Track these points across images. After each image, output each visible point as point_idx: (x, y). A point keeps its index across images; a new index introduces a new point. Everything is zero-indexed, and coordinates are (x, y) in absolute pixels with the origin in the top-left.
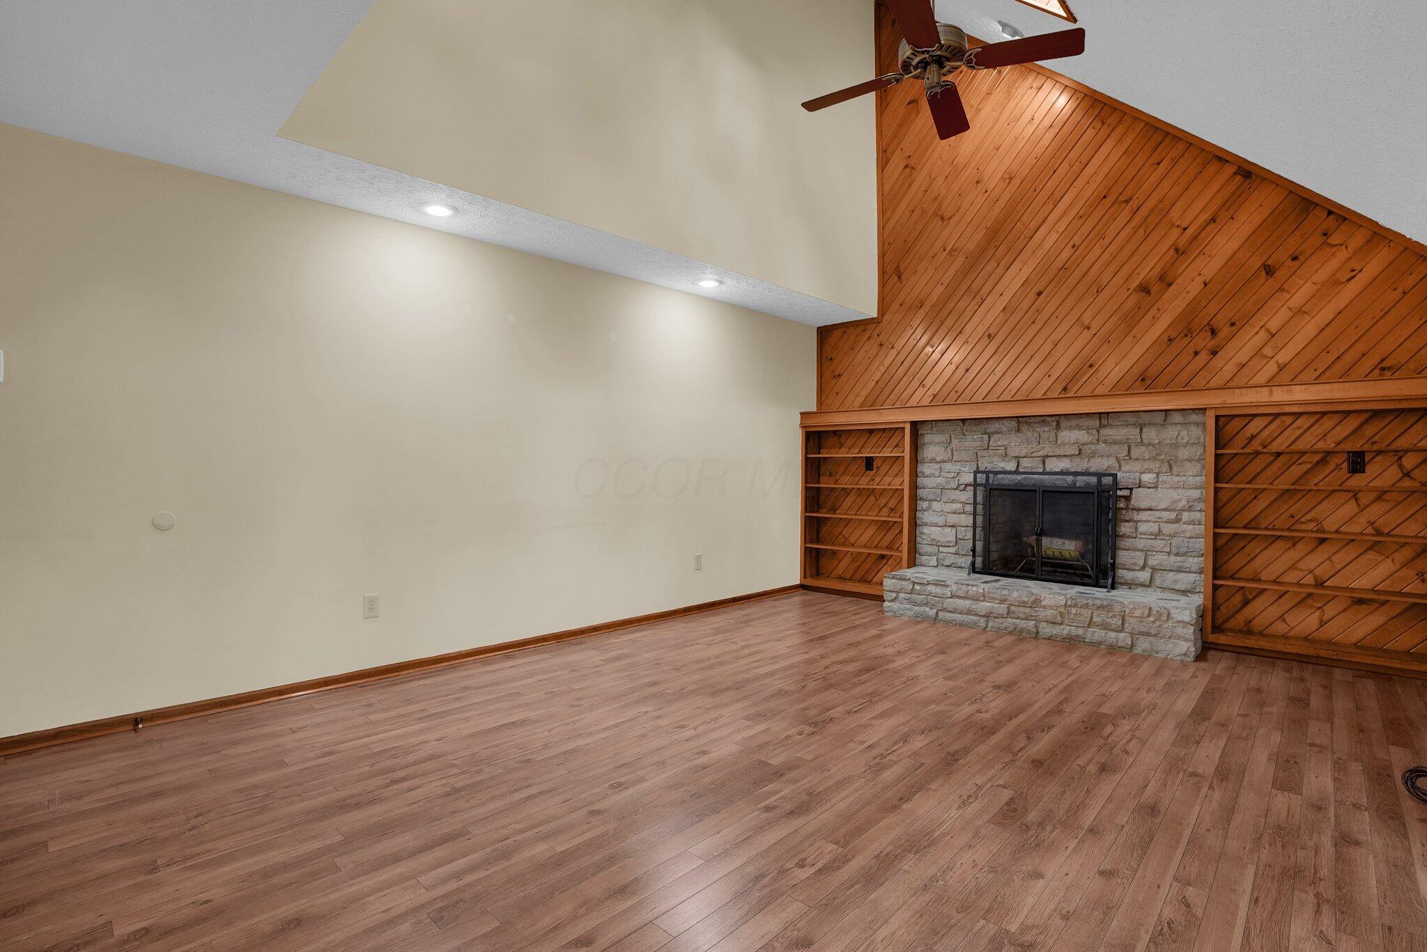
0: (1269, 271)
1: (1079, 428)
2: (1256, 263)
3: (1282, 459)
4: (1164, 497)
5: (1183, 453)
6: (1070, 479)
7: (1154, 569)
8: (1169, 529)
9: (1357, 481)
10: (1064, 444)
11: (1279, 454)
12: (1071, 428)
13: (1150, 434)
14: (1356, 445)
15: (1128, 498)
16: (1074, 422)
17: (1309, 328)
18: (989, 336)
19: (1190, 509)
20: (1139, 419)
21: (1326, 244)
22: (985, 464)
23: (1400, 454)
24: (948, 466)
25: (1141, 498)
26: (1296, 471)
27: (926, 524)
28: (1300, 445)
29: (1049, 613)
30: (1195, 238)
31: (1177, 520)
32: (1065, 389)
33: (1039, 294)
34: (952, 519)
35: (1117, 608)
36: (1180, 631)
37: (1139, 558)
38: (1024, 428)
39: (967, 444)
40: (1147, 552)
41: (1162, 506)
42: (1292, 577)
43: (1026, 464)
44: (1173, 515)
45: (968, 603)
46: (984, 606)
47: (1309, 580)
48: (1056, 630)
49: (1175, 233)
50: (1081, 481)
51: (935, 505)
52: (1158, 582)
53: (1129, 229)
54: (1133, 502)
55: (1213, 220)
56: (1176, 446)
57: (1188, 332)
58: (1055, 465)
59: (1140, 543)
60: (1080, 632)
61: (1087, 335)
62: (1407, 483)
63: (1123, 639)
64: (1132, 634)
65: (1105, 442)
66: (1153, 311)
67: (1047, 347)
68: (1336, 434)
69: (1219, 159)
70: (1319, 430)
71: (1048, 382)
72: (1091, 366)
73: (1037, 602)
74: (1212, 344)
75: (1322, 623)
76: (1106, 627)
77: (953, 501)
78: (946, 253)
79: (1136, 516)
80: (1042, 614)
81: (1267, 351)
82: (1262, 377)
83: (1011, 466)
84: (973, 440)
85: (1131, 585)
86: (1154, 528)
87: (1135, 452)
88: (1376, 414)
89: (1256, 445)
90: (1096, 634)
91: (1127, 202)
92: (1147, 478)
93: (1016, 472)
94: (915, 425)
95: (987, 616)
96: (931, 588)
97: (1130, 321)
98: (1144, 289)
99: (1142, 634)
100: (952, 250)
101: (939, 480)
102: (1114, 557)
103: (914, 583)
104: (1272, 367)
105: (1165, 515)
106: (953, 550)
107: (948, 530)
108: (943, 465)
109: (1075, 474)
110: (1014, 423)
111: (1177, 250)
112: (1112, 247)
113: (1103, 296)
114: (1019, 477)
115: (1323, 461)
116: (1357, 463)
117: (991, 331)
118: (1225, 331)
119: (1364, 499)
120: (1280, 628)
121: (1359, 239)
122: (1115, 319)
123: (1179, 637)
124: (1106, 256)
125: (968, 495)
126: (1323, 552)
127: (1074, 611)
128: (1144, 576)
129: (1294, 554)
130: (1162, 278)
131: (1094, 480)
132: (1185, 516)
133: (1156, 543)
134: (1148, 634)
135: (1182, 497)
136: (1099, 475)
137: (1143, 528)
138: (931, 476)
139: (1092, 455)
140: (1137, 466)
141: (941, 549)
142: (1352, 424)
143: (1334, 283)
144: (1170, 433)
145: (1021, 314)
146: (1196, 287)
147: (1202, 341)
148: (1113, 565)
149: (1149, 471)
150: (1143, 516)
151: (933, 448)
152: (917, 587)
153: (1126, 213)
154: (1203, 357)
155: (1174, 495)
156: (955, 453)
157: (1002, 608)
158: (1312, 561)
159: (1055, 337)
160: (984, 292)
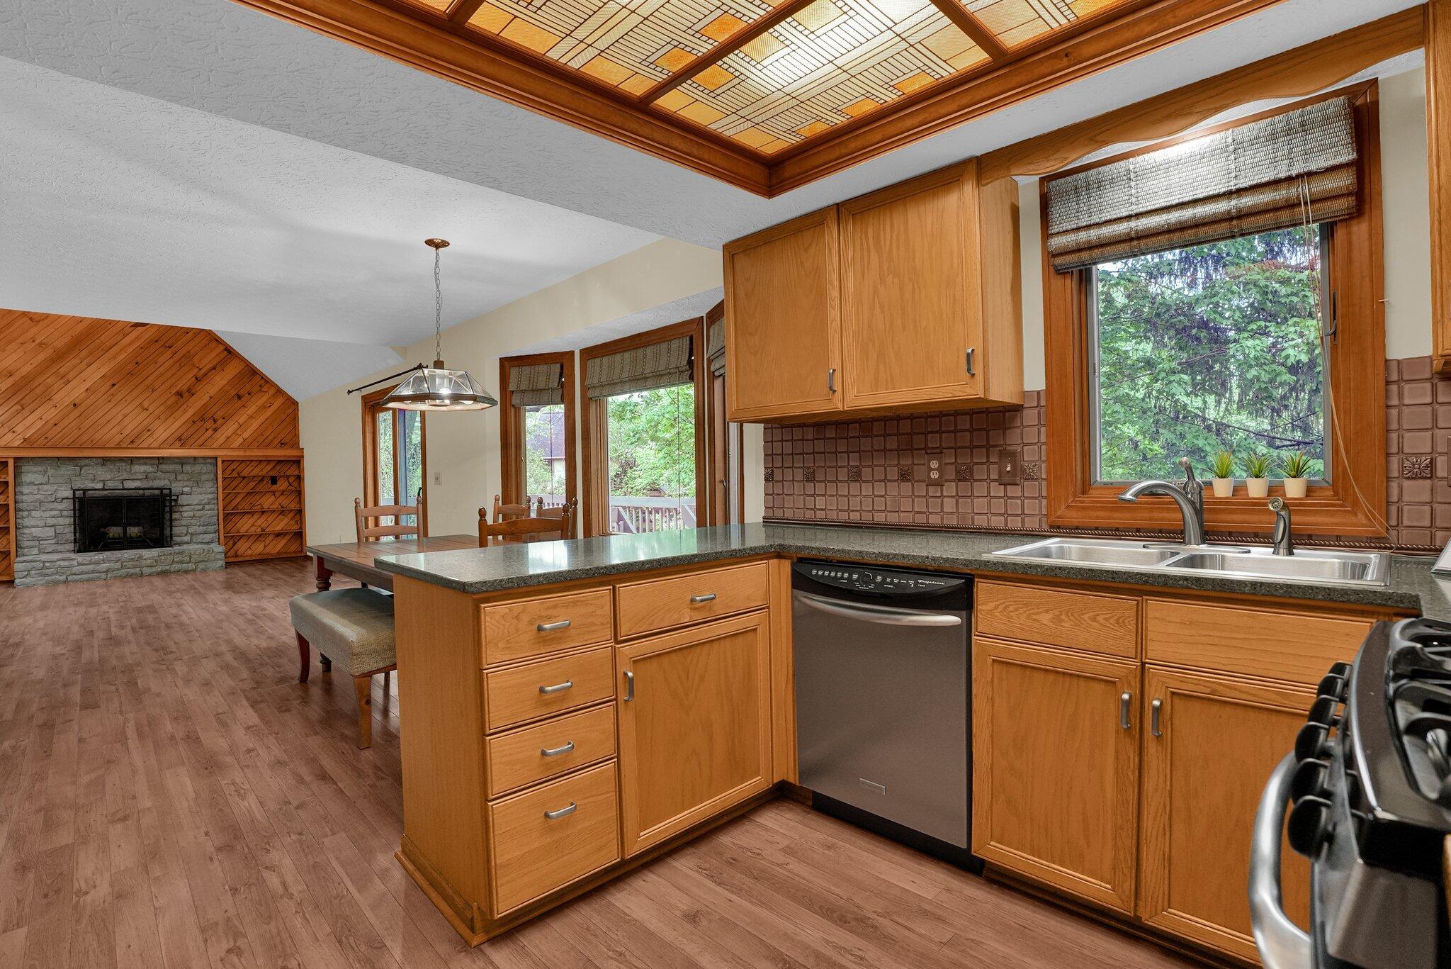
0: (239, 397)
1: (145, 464)
2: (233, 392)
3: (245, 480)
4: (195, 499)
5: (204, 477)
6: (141, 492)
7: (192, 534)
8: (198, 514)
9: (275, 487)
10: (135, 473)
11: (244, 478)
12: (140, 464)
13: (187, 468)
14: (272, 474)
15: (176, 500)
16: (142, 461)
17: (255, 425)
18: (75, 405)
19: (209, 504)
20: (182, 461)
21: (260, 390)
22: (77, 485)
23: (288, 477)
24: (46, 487)
25: (183, 500)
26: (252, 484)
27: (27, 527)
28: (252, 474)
29: (149, 562)
30: (206, 374)
31: (202, 510)
32: (132, 442)
33: (113, 385)
34: (50, 521)
35: (187, 552)
36: (218, 556)
37: (184, 530)
38: (108, 463)
39: (62, 472)
40: (187, 526)
41: (196, 503)
42: (253, 529)
43: (110, 484)
44: (201, 507)
45: (91, 567)
46: (104, 566)
47: (259, 530)
48: (153, 570)
49: (196, 370)
50: (148, 493)
51: (34, 513)
52: (194, 540)
53: (171, 361)
54: (179, 502)
55: (214, 368)
56: (200, 474)
57: (203, 419)
58: (129, 484)
59: (184, 523)
60: (168, 568)
61: (145, 414)
62: (291, 488)
63: (191, 566)
64: (195, 563)
65: (162, 472)
66: (185, 406)
67: (120, 417)
68: (266, 470)
69: (217, 341)
70: (260, 467)
71: (119, 437)
72: (149, 430)
73: (141, 557)
74: (214, 426)
75: (265, 547)
76: (181, 562)
77: (51, 510)
78: (34, 344)
79: (181, 509)
80: (144, 563)
81: (239, 432)
82: (236, 444)
83: (100, 486)
84: (66, 470)
85: (179, 544)
86: (191, 514)
87: (179, 477)
88: (280, 462)
89: (235, 474)
90: (177, 567)
91: (170, 347)
92: (186, 490)
93: (103, 489)
94: (16, 460)
95: (107, 572)
96: (58, 563)
97: (172, 410)
98: (180, 394)
99: (200, 562)
100: (40, 344)
101: (37, 497)
102: (171, 530)
103: (44, 562)
104: (240, 440)
105: (197, 507)
106: (53, 541)
107: (48, 529)
108: (40, 487)
109: (143, 489)
110: (101, 461)
111: (197, 379)
112: (161, 369)
113: (156, 394)
114: (106, 492)
115: (262, 480)
116: (274, 480)
117: (77, 402)
118: (221, 421)
119: (277, 494)
120: (249, 552)
121: (272, 391)
122: (162, 408)
123: (218, 559)
124: (157, 373)
125: (68, 505)
126: (264, 517)
127: (163, 558)
128: (187, 538)
129: (252, 520)
130: (189, 391)
131: (157, 492)
132: (207, 507)
133: (192, 521)
134: (203, 561)
135: (205, 498)
136: (161, 489)
137: (185, 514)
138: (29, 494)
139: (155, 478)
140: (180, 484)
141: (41, 542)
142: (271, 466)
143: (264, 407)
144: (197, 468)
145: (100, 395)
146: (206, 398)
147: (210, 424)
148: (171, 535)
149: (187, 486)
150: (184, 509)
151: (31, 475)
152: (47, 564)
153: (169, 353)
154: (210, 432)
155: (202, 497)
156: (51, 479)
157: (118, 565)
158: (259, 522)
159: (125, 411)
160: (70, 376)
